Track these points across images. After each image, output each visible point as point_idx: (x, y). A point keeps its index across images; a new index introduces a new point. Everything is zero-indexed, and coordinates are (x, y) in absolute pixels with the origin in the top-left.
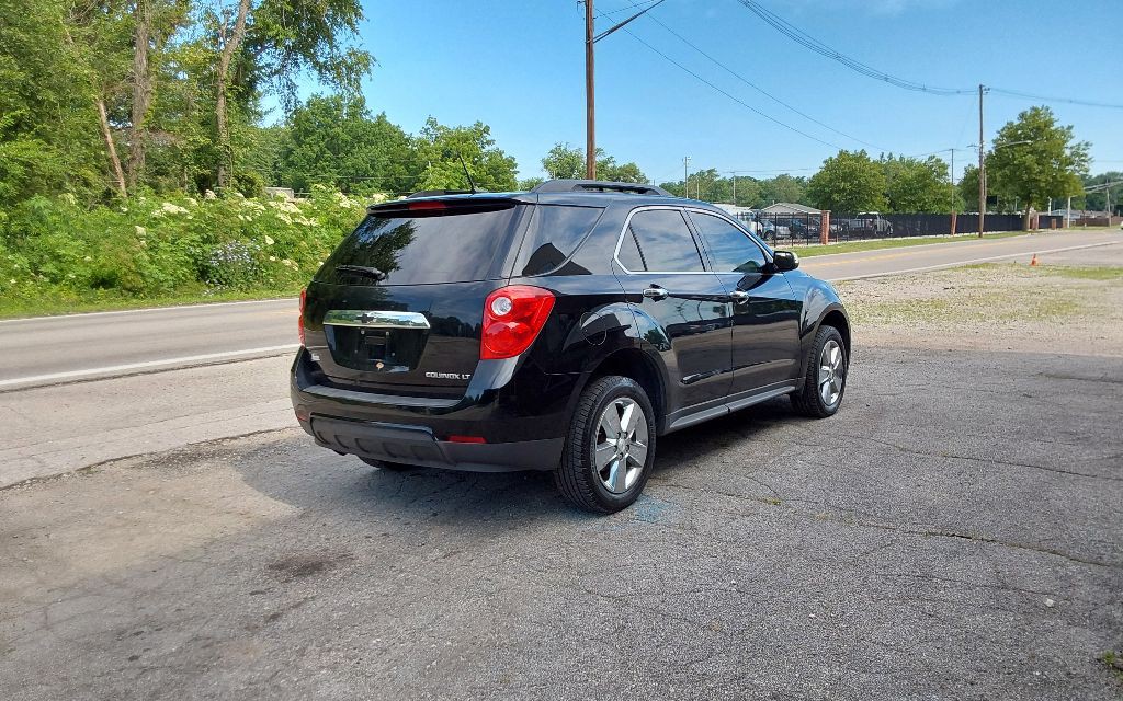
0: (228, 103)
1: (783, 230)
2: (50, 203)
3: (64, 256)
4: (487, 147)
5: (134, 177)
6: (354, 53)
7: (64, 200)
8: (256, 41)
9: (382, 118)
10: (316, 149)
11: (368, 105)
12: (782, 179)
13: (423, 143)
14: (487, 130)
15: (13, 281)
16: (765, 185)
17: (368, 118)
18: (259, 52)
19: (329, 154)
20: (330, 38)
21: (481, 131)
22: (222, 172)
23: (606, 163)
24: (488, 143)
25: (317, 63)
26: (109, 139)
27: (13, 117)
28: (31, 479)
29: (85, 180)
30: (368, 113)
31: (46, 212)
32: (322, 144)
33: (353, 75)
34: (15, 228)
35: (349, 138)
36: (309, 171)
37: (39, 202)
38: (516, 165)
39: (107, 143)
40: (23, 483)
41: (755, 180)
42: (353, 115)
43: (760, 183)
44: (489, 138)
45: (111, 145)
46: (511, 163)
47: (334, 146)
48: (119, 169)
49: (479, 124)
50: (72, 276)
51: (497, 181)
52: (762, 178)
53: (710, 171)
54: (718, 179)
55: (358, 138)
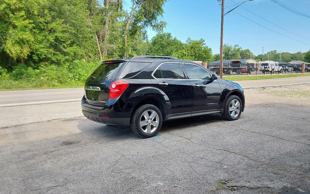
0: (128, 37)
1: (290, 69)
2: (79, 62)
3: (81, 74)
4: (204, 45)
5: (104, 55)
6: (162, 22)
7: (83, 61)
8: (137, 20)
9: (175, 38)
10: (158, 47)
11: (172, 35)
12: (299, 53)
13: (186, 45)
14: (204, 41)
15: (69, 80)
16: (293, 55)
17: (171, 38)
18: (138, 23)
19: (161, 49)
20: (155, 19)
21: (202, 41)
22: (125, 54)
23: (239, 49)
24: (204, 44)
25: (152, 25)
26: (99, 46)
27: (71, 41)
28: (37, 122)
29: (90, 56)
30: (172, 37)
31: (78, 64)
32: (159, 46)
33: (161, 28)
34: (71, 67)
35: (166, 44)
36: (156, 53)
37: (77, 61)
38: (211, 50)
39: (98, 47)
40: (35, 123)
41: (290, 54)
42: (168, 38)
43: (291, 54)
44: (204, 43)
45: (99, 48)
46: (210, 50)
47: (162, 46)
48: (100, 53)
49: (202, 39)
50: (82, 79)
51: (206, 55)
52: (292, 53)
53: (275, 51)
54: (277, 53)
55: (169, 44)
